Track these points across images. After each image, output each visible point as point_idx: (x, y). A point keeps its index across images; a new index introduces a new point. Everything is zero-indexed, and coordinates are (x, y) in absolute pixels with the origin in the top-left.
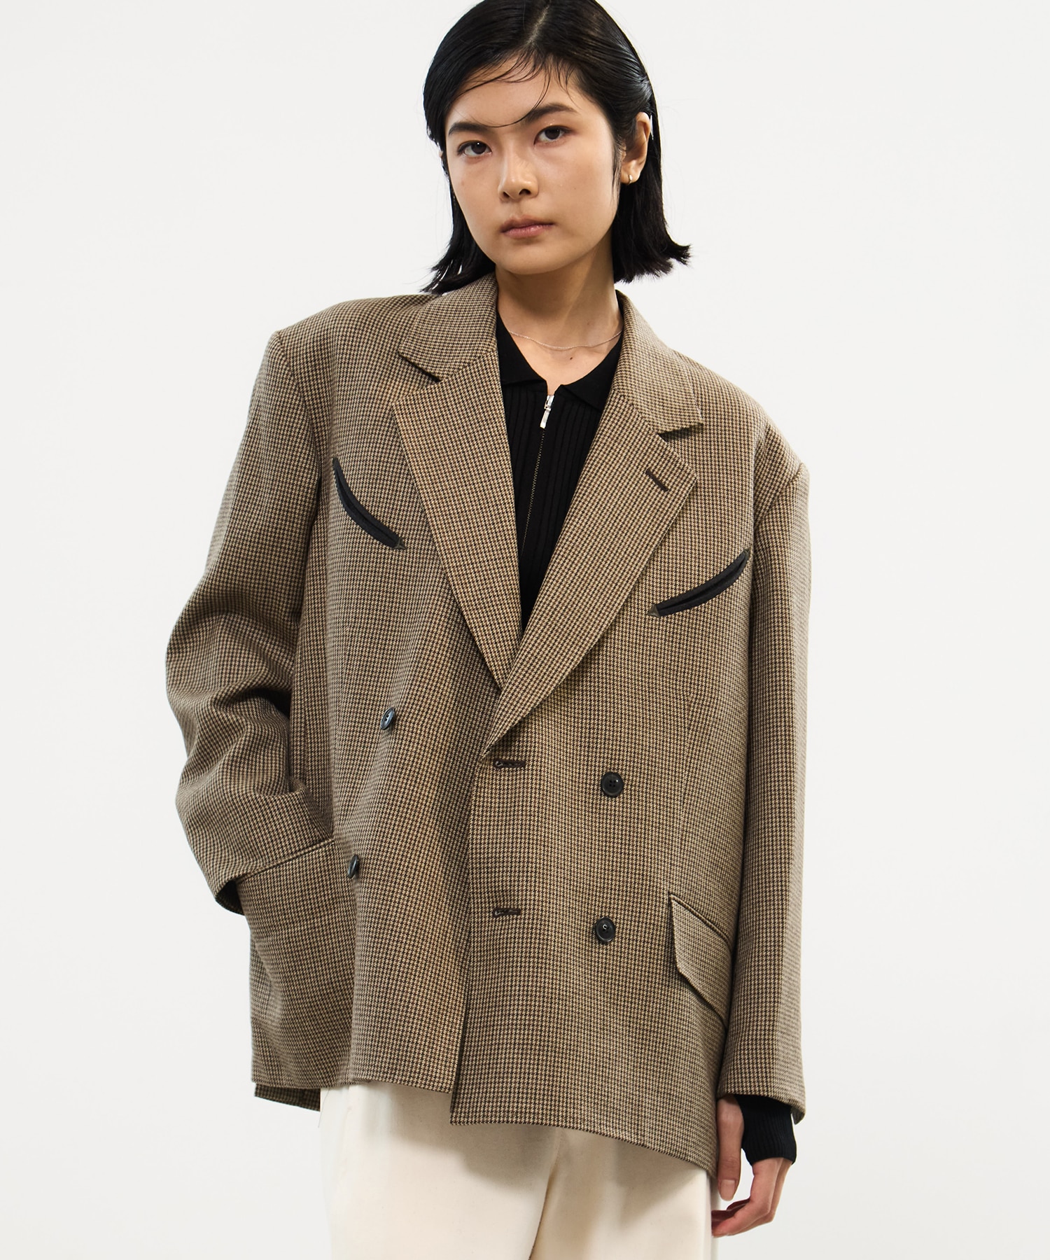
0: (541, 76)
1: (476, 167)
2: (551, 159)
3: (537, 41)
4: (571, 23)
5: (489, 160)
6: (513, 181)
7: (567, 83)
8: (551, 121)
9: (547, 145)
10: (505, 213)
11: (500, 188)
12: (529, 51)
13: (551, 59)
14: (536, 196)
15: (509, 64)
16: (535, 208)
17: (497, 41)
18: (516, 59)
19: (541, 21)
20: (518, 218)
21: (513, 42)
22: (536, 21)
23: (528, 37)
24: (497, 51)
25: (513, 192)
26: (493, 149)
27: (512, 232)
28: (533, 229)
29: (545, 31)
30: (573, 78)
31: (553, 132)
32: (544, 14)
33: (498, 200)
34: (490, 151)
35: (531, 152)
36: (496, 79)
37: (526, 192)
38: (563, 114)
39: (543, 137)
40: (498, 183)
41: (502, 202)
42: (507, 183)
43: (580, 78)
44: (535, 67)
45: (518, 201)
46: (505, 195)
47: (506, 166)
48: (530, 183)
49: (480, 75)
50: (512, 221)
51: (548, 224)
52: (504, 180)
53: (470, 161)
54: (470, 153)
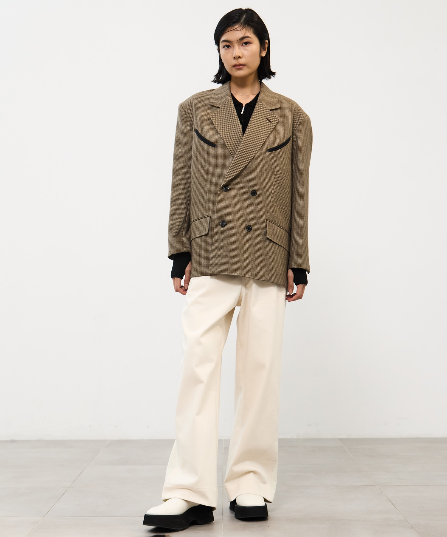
0: (244, 30)
1: (228, 51)
2: (246, 50)
3: (243, 21)
4: (251, 17)
5: (231, 49)
6: (237, 54)
7: (250, 31)
8: (246, 40)
9: (245, 46)
10: (234, 62)
11: (233, 56)
12: (241, 23)
13: (247, 26)
14: (242, 58)
15: (237, 26)
16: (242, 61)
17: (234, 21)
18: (238, 25)
19: (244, 17)
20: (237, 63)
21: (237, 21)
22: (243, 17)
23: (241, 20)
24: (234, 23)
25: (236, 57)
26: (232, 47)
27: (236, 67)
28: (241, 67)
29: (245, 19)
30: (252, 30)
31: (246, 43)
32: (245, 15)
33: (233, 59)
34: (231, 47)
35: (241, 47)
36: (233, 30)
37: (240, 57)
38: (249, 39)
39: (244, 44)
40: (233, 55)
41: (234, 59)
42: (235, 55)
43: (253, 30)
44: (243, 27)
45: (238, 59)
46: (235, 58)
47: (235, 51)
48: (241, 55)
49: (229, 29)
50: (236, 64)
51: (244, 65)
52: (234, 54)
53: (226, 49)
54: (226, 48)
